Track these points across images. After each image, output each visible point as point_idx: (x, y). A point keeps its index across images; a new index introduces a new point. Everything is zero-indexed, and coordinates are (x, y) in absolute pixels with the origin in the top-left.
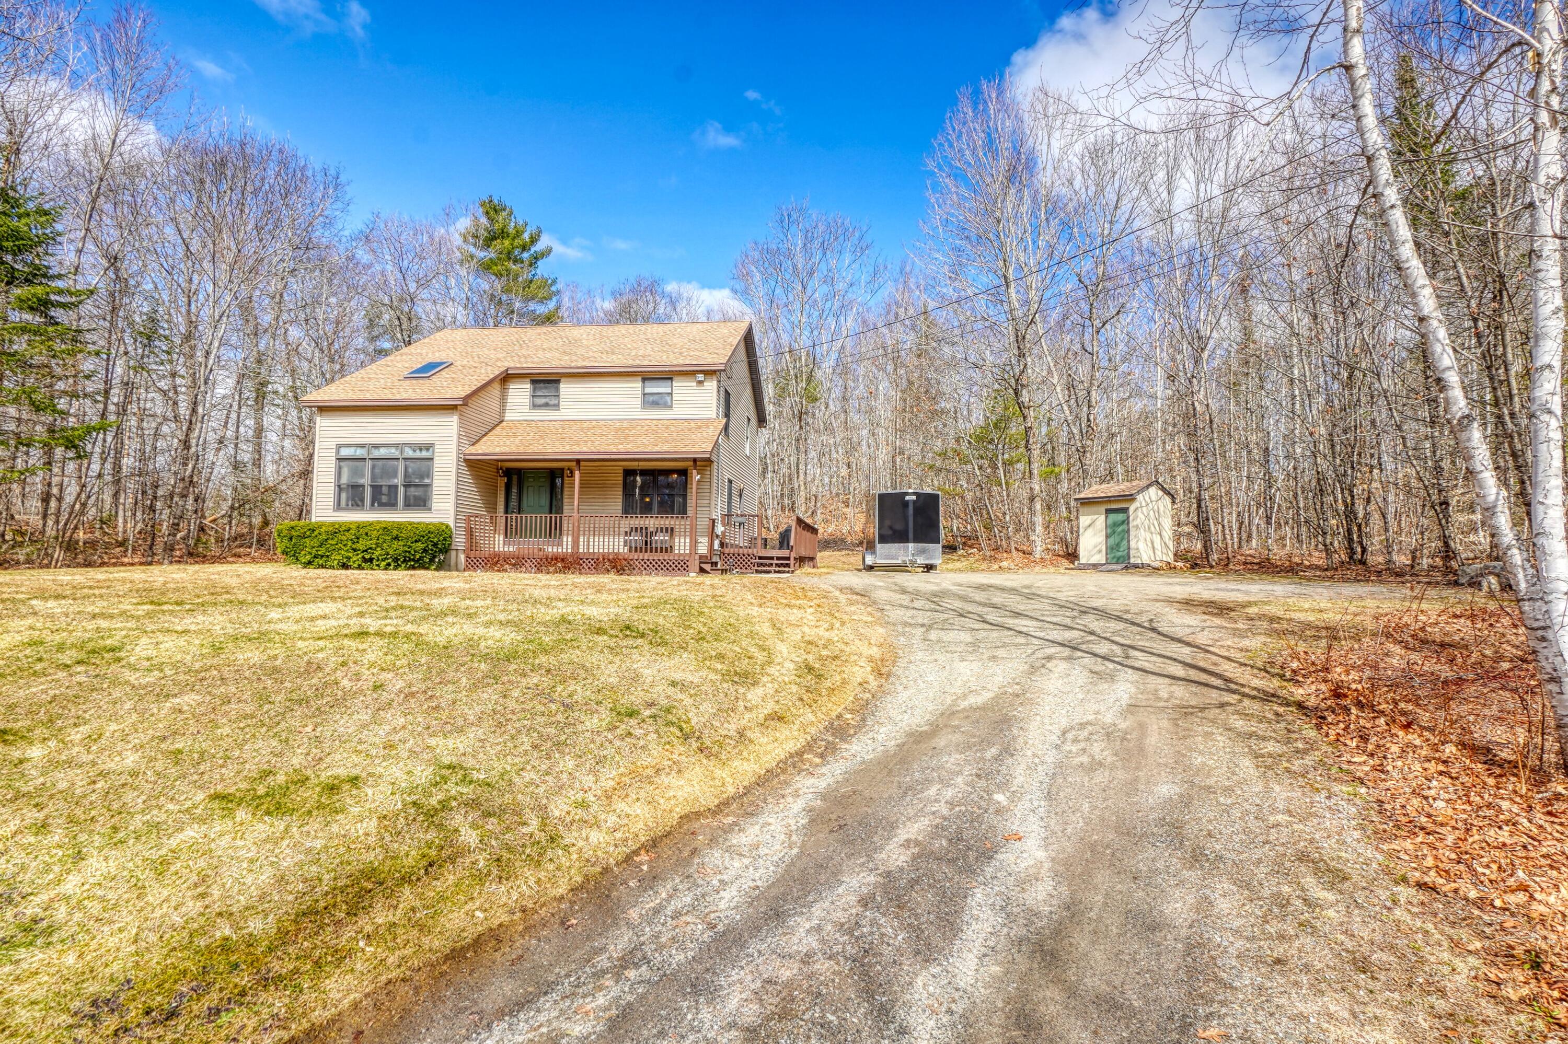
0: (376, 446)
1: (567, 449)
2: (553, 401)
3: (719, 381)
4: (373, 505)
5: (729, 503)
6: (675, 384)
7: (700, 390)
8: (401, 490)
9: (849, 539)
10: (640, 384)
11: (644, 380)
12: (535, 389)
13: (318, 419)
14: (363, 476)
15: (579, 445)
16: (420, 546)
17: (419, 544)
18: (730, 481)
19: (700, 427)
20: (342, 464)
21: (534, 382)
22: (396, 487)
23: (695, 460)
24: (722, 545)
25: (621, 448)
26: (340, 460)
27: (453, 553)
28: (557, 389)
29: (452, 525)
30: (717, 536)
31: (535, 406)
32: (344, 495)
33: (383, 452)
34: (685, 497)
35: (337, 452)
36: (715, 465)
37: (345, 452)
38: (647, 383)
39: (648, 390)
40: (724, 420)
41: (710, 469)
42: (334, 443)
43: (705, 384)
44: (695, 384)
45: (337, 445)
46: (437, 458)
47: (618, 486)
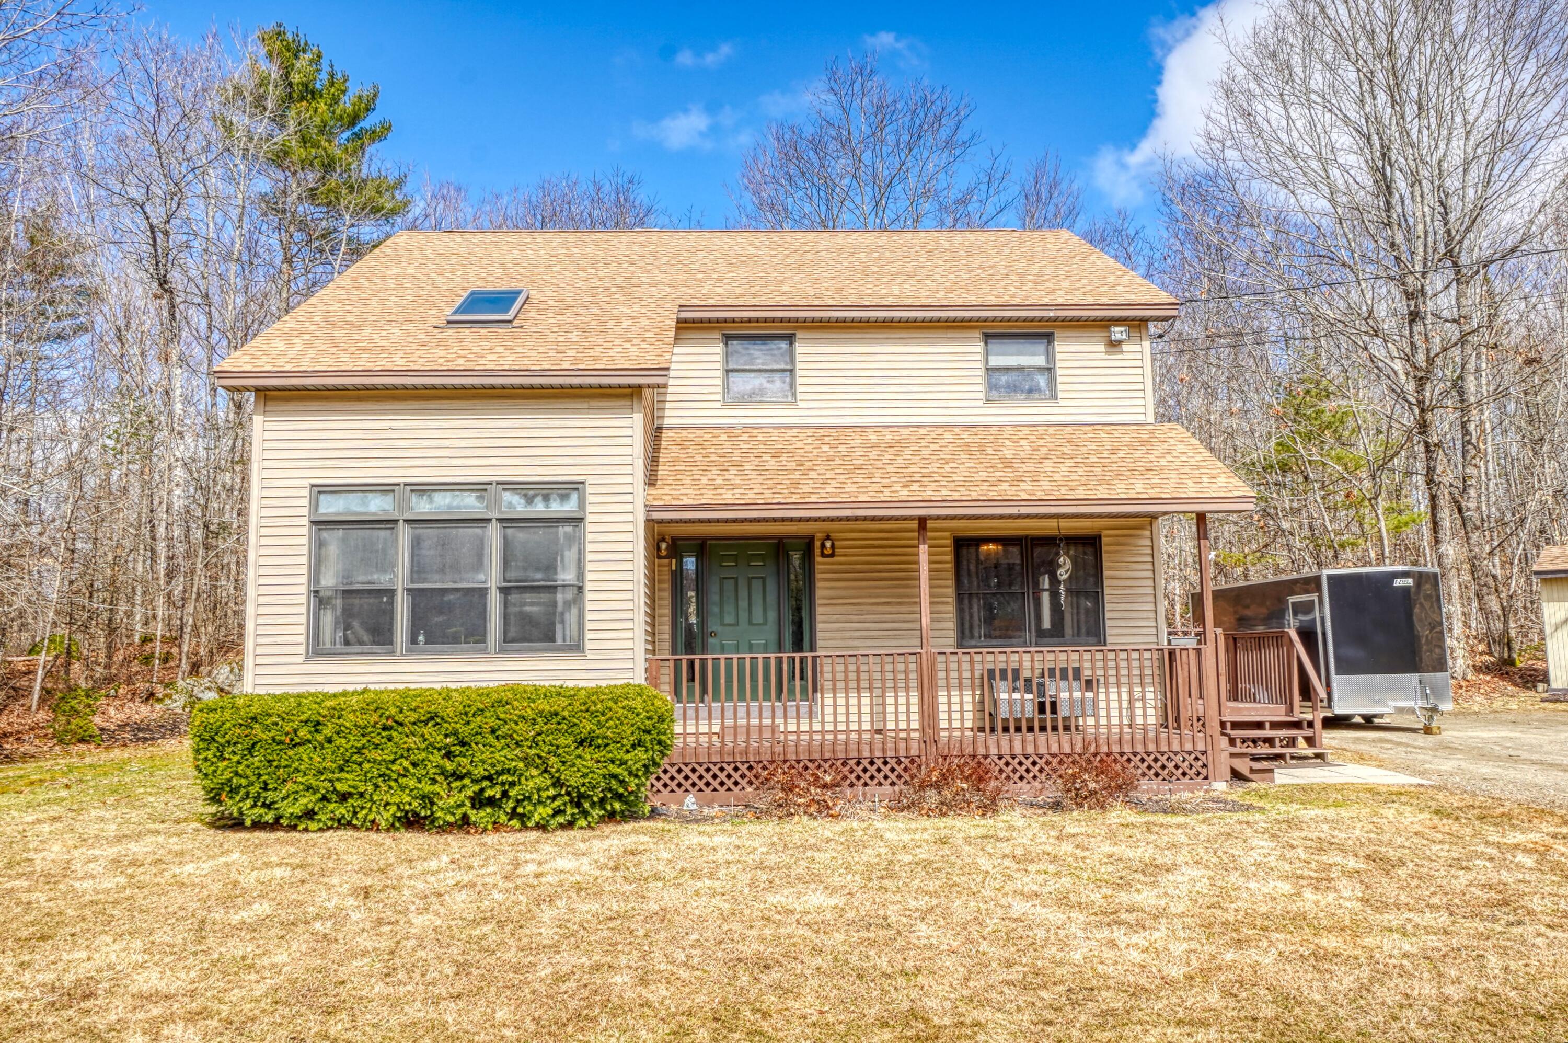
0: (423, 489)
1: (904, 493)
2: (777, 384)
3: (1158, 343)
4: (414, 641)
7: (1115, 360)
8: (494, 601)
10: (977, 348)
11: (987, 337)
13: (258, 419)
14: (388, 565)
20: (325, 535)
21: (727, 339)
22: (483, 592)
26: (319, 524)
28: (789, 355)
31: (736, 396)
32: (328, 618)
33: (441, 504)
35: (314, 505)
37: (331, 507)
38: (994, 345)
39: (995, 361)
41: (1148, 533)
42: (306, 483)
43: (1125, 347)
44: (1102, 348)
45: (312, 486)
46: (589, 518)
47: (944, 575)
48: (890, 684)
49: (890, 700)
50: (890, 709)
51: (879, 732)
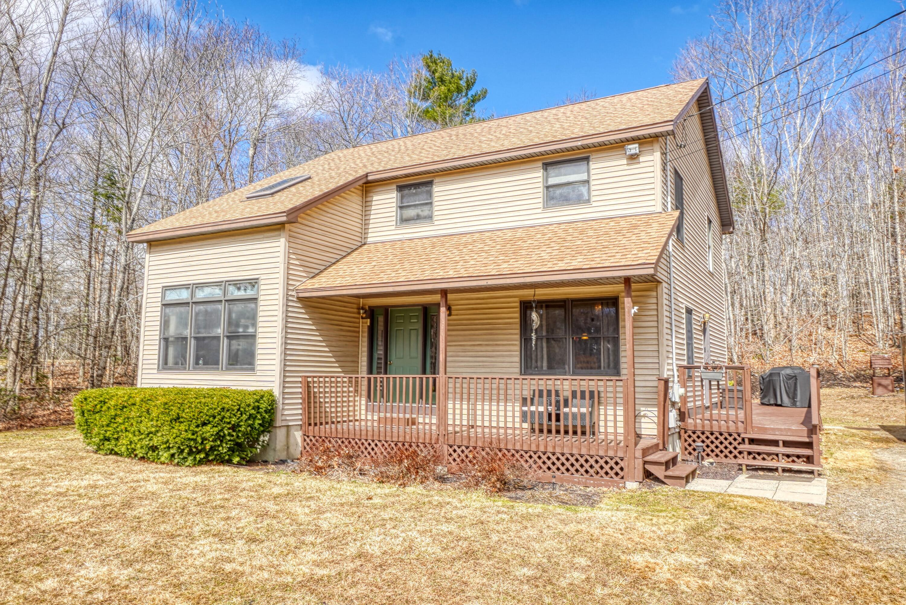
0: (200, 286)
1: (428, 274)
2: (425, 212)
3: (664, 154)
4: (197, 363)
5: (690, 345)
6: (592, 165)
7: (635, 169)
8: (224, 343)
9: (840, 370)
10: (539, 174)
11: (546, 166)
12: (402, 197)
13: (148, 255)
14: (187, 326)
15: (444, 268)
16: (209, 431)
17: (208, 428)
18: (689, 311)
19: (635, 227)
20: (168, 310)
21: (400, 188)
22: (219, 338)
23: (627, 281)
24: (682, 416)
25: (505, 268)
26: (166, 305)
27: (280, 434)
28: (430, 194)
29: (277, 393)
30: (674, 404)
31: (404, 221)
32: (169, 351)
33: (205, 293)
34: (616, 341)
35: (163, 297)
36: (664, 288)
37: (172, 297)
38: (552, 171)
39: (552, 181)
40: (677, 213)
41: (654, 294)
42: (161, 285)
43: (642, 159)
44: (625, 161)
45: (163, 287)
46: (262, 298)
47: (514, 326)
48: (479, 397)
49: (479, 407)
50: (479, 412)
51: (473, 427)
